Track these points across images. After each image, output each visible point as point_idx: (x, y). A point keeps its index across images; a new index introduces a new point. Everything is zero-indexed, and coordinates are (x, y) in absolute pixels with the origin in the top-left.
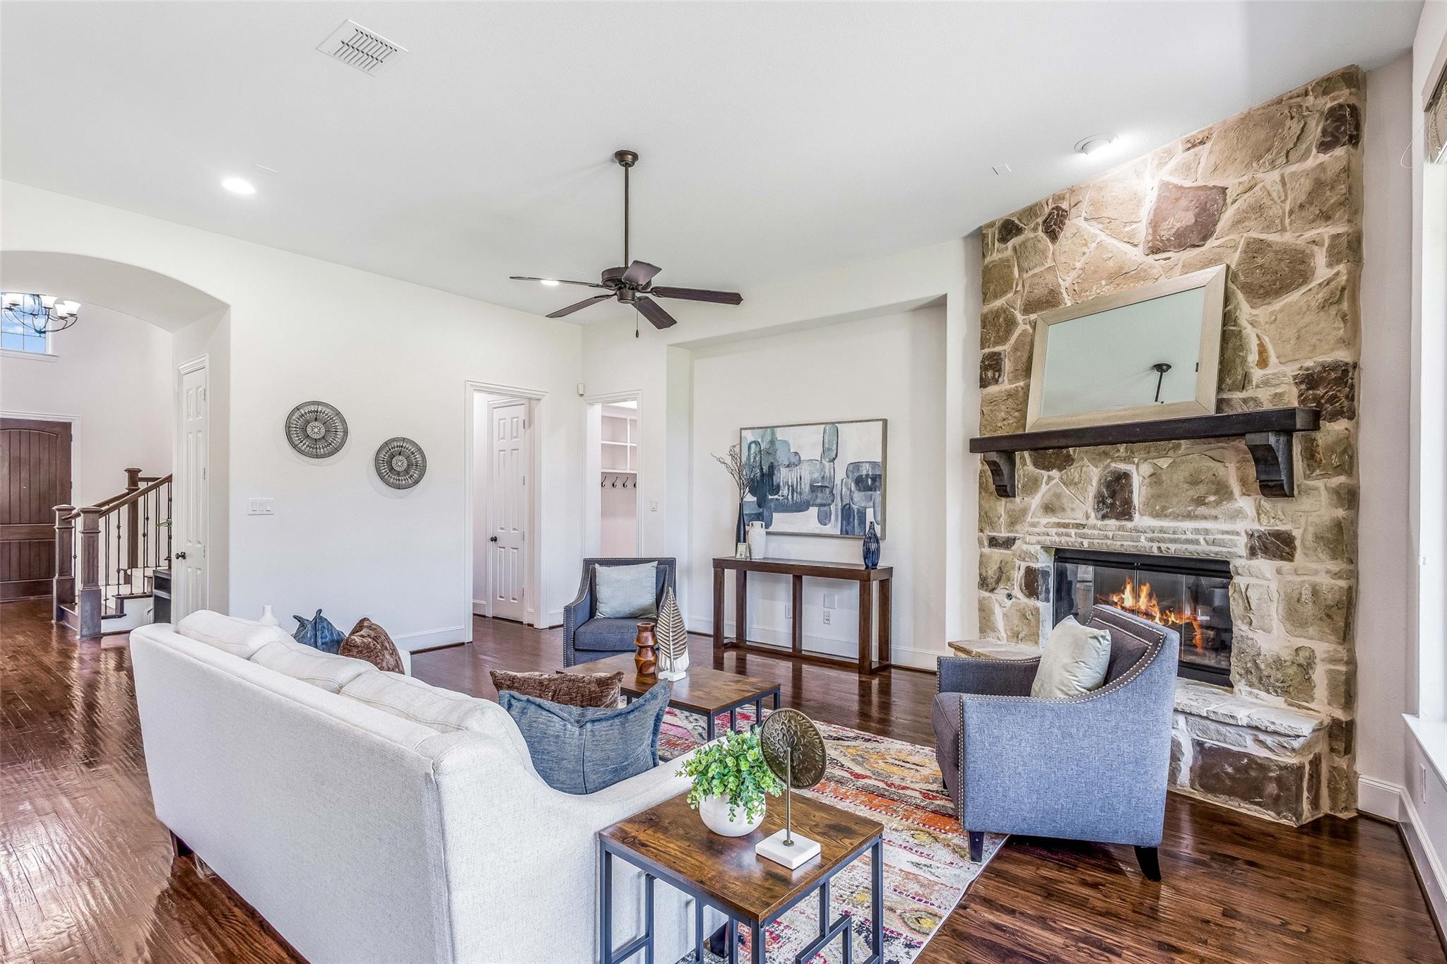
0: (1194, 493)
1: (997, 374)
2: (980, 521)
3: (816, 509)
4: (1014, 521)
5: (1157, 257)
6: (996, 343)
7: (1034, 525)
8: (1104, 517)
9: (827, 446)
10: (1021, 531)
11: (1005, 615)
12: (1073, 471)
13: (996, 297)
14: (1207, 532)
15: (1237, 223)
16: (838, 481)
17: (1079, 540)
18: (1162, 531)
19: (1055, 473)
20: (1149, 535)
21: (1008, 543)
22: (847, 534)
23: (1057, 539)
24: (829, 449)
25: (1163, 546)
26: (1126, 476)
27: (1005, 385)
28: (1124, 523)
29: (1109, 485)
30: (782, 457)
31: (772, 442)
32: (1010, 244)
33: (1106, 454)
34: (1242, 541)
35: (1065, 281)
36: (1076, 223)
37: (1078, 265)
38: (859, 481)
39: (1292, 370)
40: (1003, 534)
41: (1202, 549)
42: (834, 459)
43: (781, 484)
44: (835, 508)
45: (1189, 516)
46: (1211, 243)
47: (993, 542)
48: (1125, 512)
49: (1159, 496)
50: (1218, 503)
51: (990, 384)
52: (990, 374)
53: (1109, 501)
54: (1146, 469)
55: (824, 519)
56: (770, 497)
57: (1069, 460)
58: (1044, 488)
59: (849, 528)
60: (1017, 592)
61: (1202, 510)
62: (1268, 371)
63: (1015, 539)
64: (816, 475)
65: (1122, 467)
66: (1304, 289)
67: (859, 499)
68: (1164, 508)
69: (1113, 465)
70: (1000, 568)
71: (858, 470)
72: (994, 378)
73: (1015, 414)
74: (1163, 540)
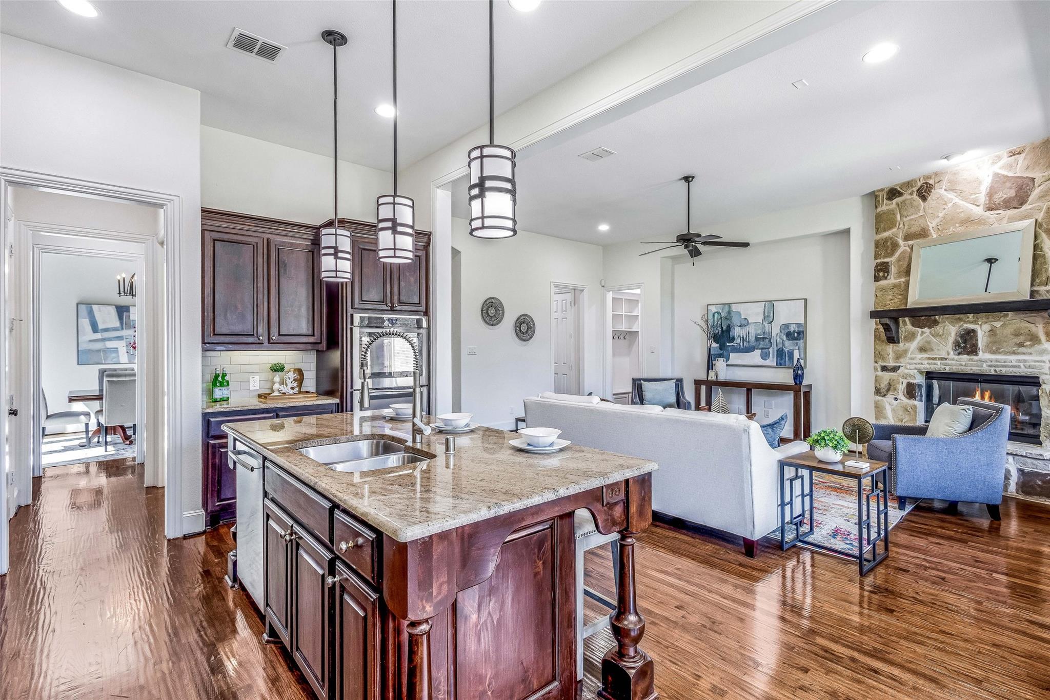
0: (1017, 340)
1: (886, 274)
2: (875, 357)
3: (759, 351)
4: (898, 357)
5: (992, 212)
6: (885, 257)
7: (912, 359)
8: (959, 354)
9: (766, 314)
10: (903, 362)
11: (893, 410)
12: (938, 329)
13: (885, 230)
14: (1025, 361)
15: (1041, 197)
16: (774, 334)
17: (943, 367)
18: (997, 361)
19: (926, 330)
20: (989, 363)
21: (895, 369)
22: (781, 365)
23: (928, 366)
24: (768, 316)
25: (998, 369)
26: (974, 331)
27: (892, 280)
28: (972, 357)
29: (962, 336)
30: (735, 321)
31: (729, 313)
32: (894, 201)
33: (960, 319)
35: (932, 224)
36: (939, 192)
37: (941, 215)
38: (789, 335)
40: (891, 363)
41: (1023, 371)
42: (772, 322)
43: (736, 337)
44: (772, 351)
45: (1014, 353)
46: (1026, 207)
47: (884, 369)
48: (974, 351)
49: (995, 342)
50: (1031, 346)
51: (881, 280)
52: (881, 274)
53: (963, 345)
54: (986, 327)
55: (765, 356)
56: (728, 344)
57: (936, 323)
58: (919, 338)
59: (782, 362)
60: (901, 396)
61: (1022, 349)
63: (899, 367)
64: (759, 331)
65: (971, 326)
67: (789, 345)
68: (998, 349)
69: (965, 325)
70: (889, 383)
71: (788, 328)
72: (884, 276)
73: (900, 297)
74: (998, 366)
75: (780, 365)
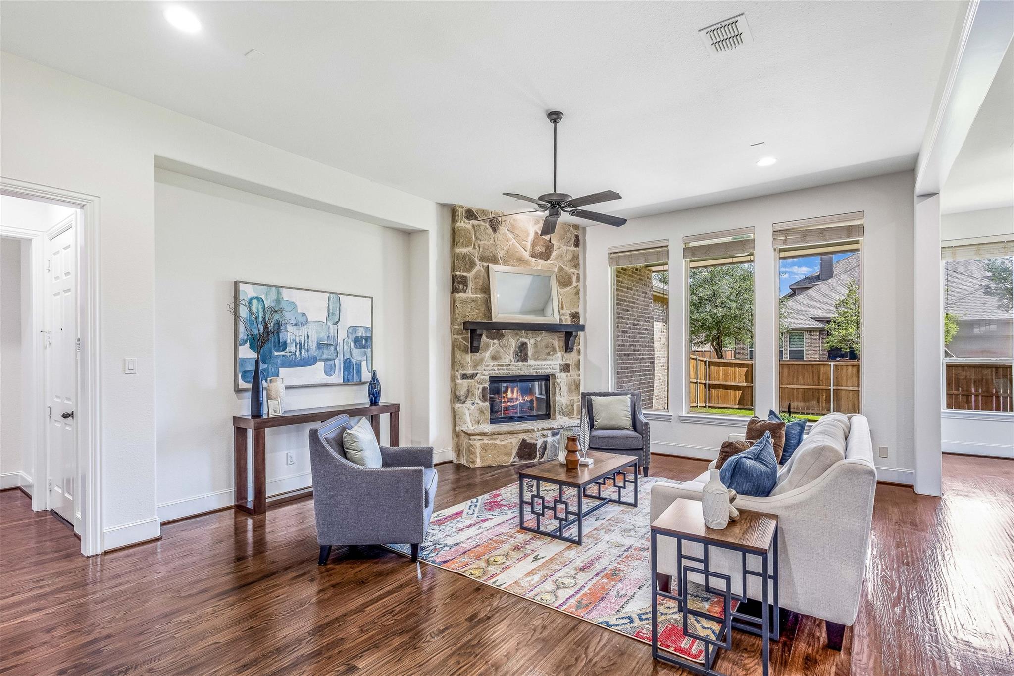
0: (547, 351)
1: (465, 288)
2: (455, 366)
3: (323, 363)
4: (475, 365)
5: (534, 259)
6: (464, 271)
7: (487, 366)
8: (517, 361)
9: (331, 311)
10: (480, 369)
11: (470, 414)
12: (504, 341)
13: (463, 246)
16: (340, 340)
18: (538, 365)
19: (496, 341)
20: (534, 367)
21: (473, 376)
23: (497, 372)
24: (333, 314)
25: (538, 371)
26: (526, 343)
27: (470, 294)
28: (525, 363)
29: (519, 347)
30: (289, 316)
31: (278, 301)
32: (471, 222)
33: (517, 334)
34: (558, 367)
35: (501, 254)
37: (505, 248)
38: (357, 340)
39: (568, 312)
40: (470, 371)
42: (337, 322)
43: (288, 341)
44: (339, 362)
45: (545, 359)
46: (549, 262)
47: (464, 377)
48: (525, 358)
49: (537, 352)
50: (553, 354)
51: (461, 292)
52: (461, 286)
53: (519, 354)
54: (532, 341)
55: (329, 371)
56: (276, 353)
57: (502, 336)
58: (491, 348)
59: (350, 377)
60: (477, 401)
61: (549, 357)
62: (564, 311)
63: (477, 374)
64: (322, 335)
65: (524, 340)
66: (571, 287)
67: (356, 355)
68: (538, 357)
69: (521, 339)
70: (468, 390)
71: (356, 332)
72: (463, 289)
73: (477, 311)
74: (538, 369)
75: (347, 382)
